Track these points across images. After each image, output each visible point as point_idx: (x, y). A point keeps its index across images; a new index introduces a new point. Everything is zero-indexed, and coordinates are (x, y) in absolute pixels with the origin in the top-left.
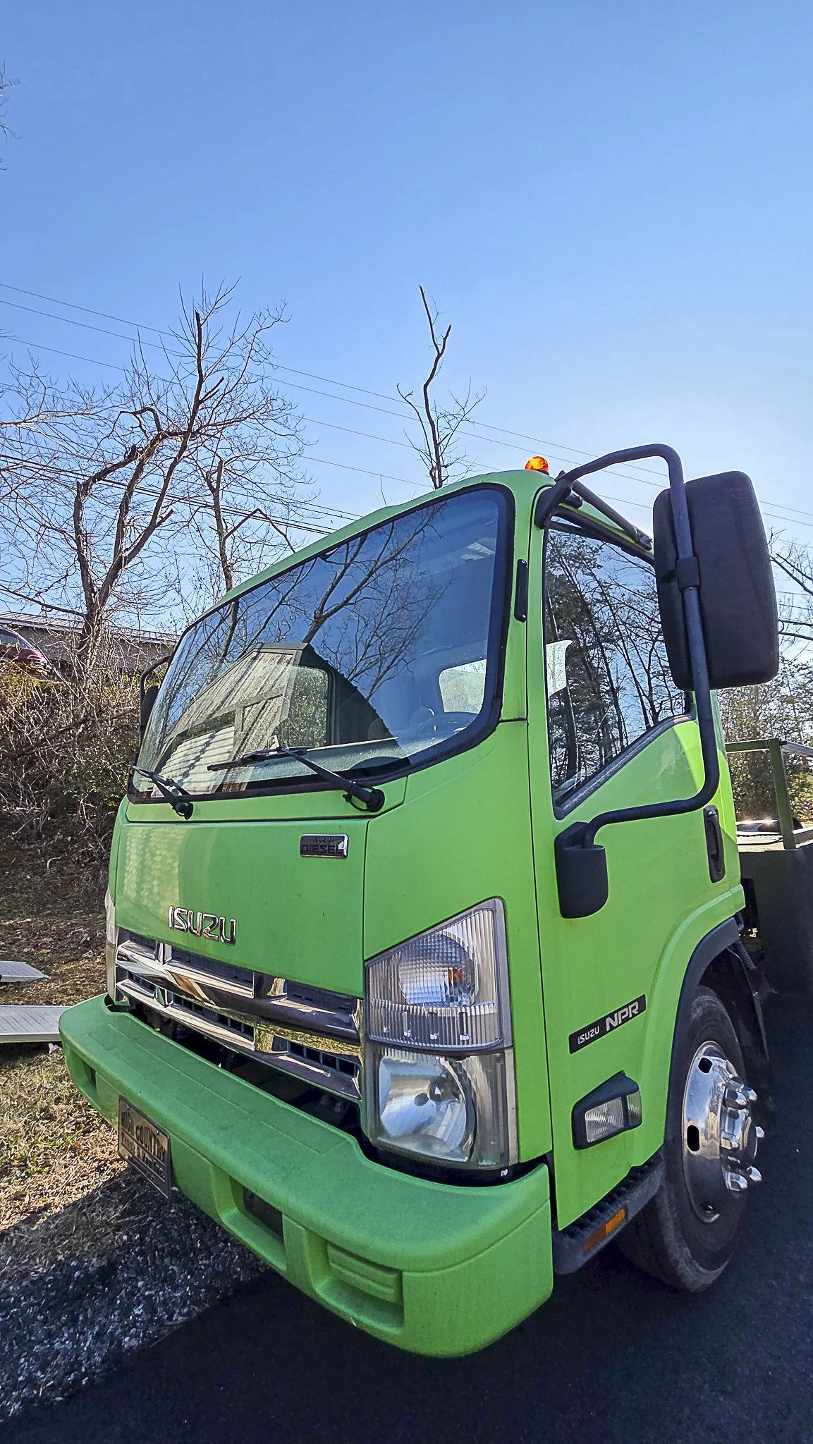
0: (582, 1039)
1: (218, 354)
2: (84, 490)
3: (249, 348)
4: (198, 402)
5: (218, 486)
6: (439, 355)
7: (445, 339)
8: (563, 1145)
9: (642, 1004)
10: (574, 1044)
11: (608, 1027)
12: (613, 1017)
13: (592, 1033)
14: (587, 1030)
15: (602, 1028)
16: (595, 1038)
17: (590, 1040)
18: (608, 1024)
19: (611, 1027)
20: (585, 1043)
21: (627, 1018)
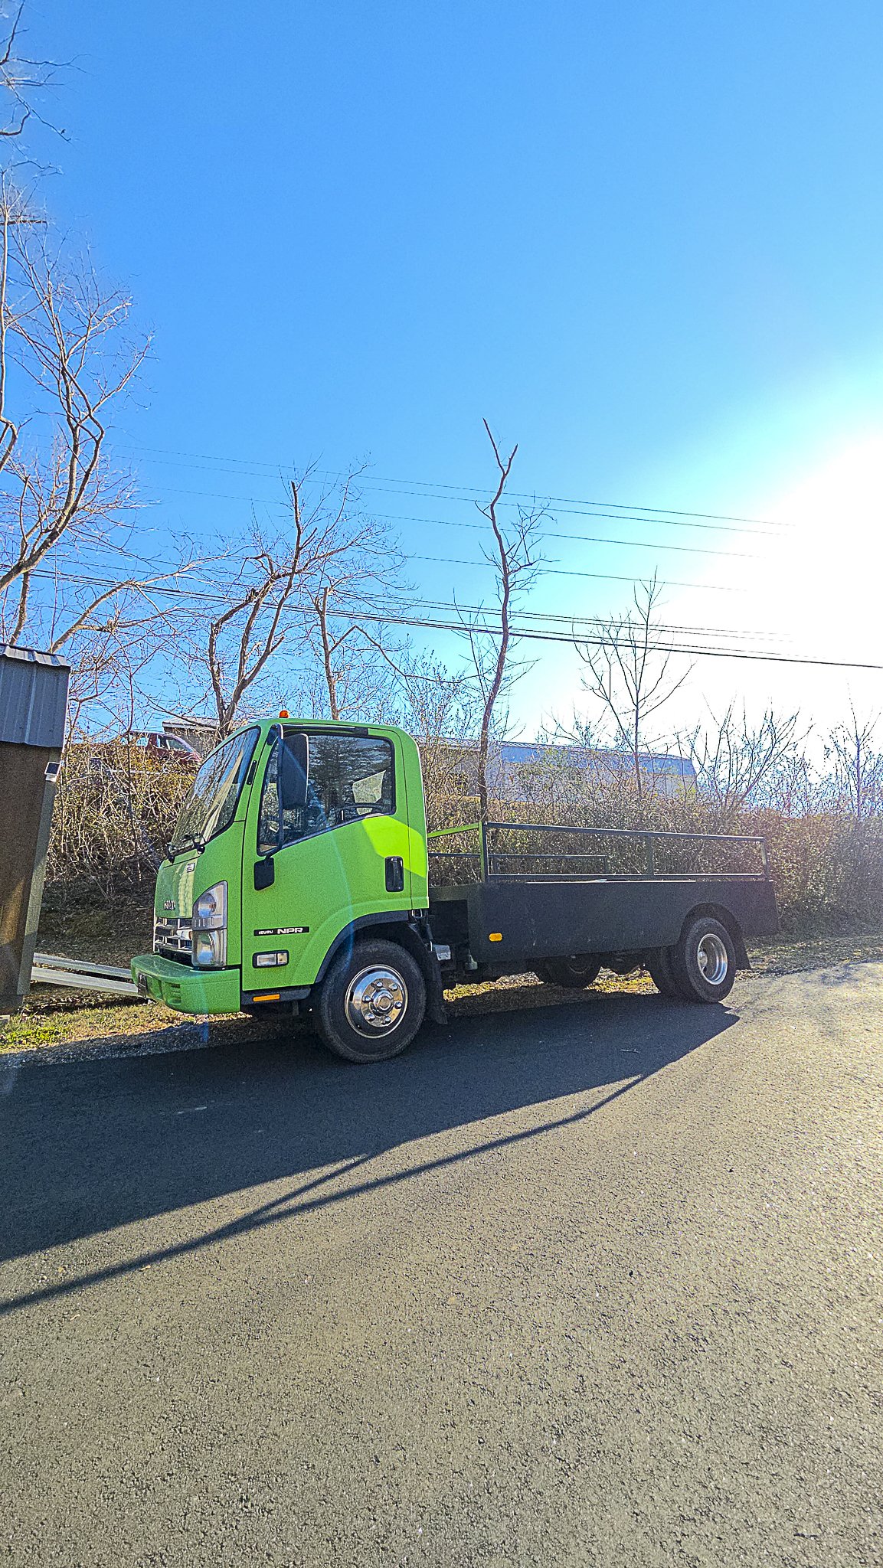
0: (261, 933)
1: (311, 511)
2: (216, 628)
3: (344, 492)
4: (298, 549)
5: (324, 609)
6: (505, 475)
7: (511, 459)
8: (247, 965)
9: (306, 930)
10: (256, 933)
11: (279, 933)
12: (283, 929)
13: (268, 932)
14: (265, 930)
15: (275, 931)
16: (270, 934)
17: (267, 934)
18: (279, 931)
19: (281, 933)
20: (263, 935)
21: (294, 933)
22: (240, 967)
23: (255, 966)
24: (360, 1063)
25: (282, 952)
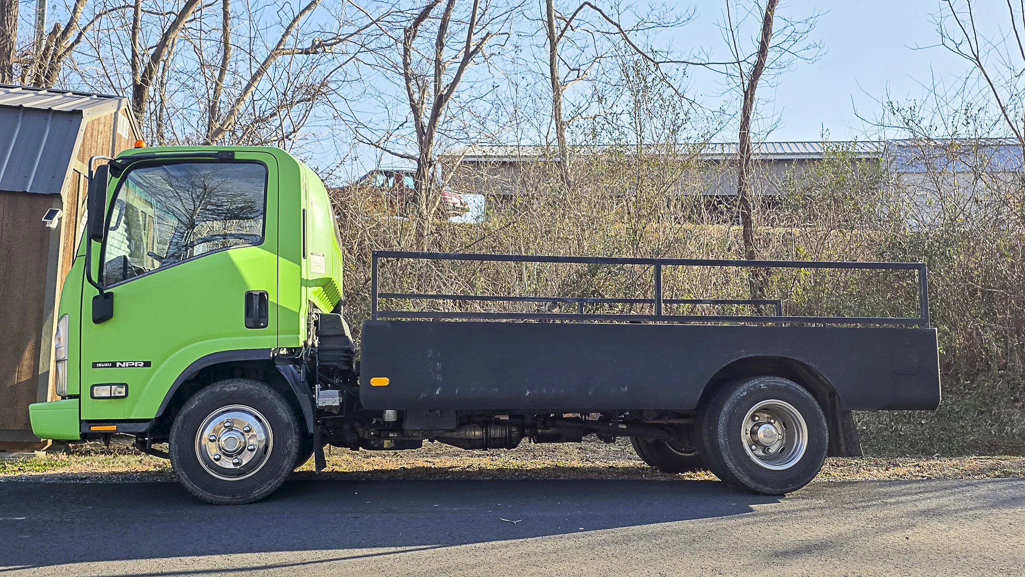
8: (86, 395)
9: (147, 364)
10: (95, 365)
11: (118, 366)
12: (122, 363)
13: (106, 365)
14: (103, 363)
15: (114, 365)
16: (108, 367)
17: (105, 367)
18: (118, 364)
19: (120, 366)
20: (102, 367)
21: (134, 366)
22: (78, 397)
23: (92, 397)
24: (211, 504)
25: (120, 385)
